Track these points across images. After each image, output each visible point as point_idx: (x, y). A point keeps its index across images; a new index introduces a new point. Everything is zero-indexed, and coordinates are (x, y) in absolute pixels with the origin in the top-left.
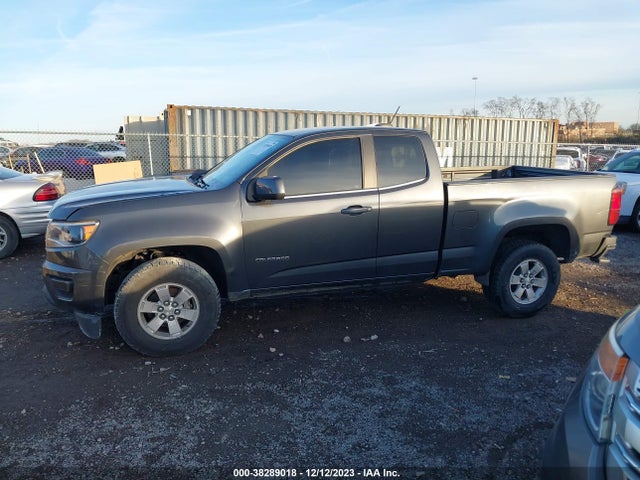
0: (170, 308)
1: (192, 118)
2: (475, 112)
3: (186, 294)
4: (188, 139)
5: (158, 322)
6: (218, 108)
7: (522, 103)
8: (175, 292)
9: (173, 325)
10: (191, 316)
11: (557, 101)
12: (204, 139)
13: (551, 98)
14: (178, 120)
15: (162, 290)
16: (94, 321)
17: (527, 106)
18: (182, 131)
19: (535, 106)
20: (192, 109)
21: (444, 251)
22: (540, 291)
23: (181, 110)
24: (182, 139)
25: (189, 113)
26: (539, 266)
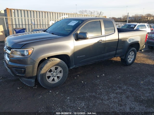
0: (55, 73)
1: (14, 12)
2: (77, 13)
3: (60, 69)
4: (13, 19)
5: (52, 78)
6: (22, 10)
7: (87, 12)
8: (56, 69)
9: (56, 78)
10: (61, 75)
11: (95, 11)
12: (18, 19)
13: (93, 11)
14: (10, 13)
15: (53, 69)
16: (33, 81)
17: (88, 12)
18: (11, 16)
19: (90, 12)
20: (14, 10)
21: (117, 51)
22: (133, 59)
23: (11, 10)
24: (12, 18)
25: (13, 11)
26: (133, 53)
